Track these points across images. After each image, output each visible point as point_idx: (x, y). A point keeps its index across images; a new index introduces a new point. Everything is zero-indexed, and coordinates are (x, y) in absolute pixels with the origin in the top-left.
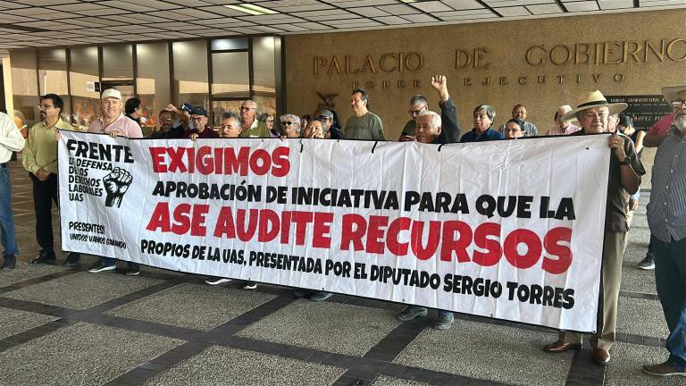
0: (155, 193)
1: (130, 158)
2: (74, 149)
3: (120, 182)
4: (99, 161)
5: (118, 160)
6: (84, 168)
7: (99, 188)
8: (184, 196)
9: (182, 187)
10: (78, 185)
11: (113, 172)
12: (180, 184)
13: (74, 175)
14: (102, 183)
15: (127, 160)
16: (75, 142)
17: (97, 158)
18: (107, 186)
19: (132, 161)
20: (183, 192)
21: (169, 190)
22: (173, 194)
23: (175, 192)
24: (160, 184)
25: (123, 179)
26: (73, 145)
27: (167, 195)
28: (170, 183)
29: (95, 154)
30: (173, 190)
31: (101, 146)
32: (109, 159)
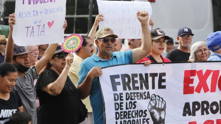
0: (184, 115)
1: (163, 84)
2: (119, 83)
3: (159, 108)
4: (140, 91)
5: (153, 87)
6: (133, 101)
7: (146, 118)
8: (207, 113)
9: (205, 106)
10: (122, 120)
11: (152, 100)
12: (204, 103)
13: (119, 111)
14: (148, 113)
15: (161, 87)
16: (117, 76)
17: (138, 88)
18: (152, 114)
19: (164, 87)
20: (206, 110)
21: (195, 110)
22: (198, 113)
23: (200, 110)
24: (187, 105)
25: (160, 105)
26: (117, 80)
27: (194, 115)
28: (195, 103)
29: (136, 85)
30: (198, 109)
31: (141, 75)
32: (147, 88)
